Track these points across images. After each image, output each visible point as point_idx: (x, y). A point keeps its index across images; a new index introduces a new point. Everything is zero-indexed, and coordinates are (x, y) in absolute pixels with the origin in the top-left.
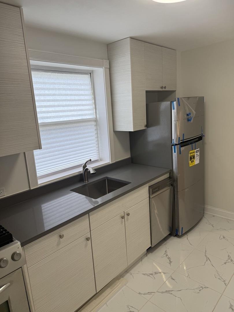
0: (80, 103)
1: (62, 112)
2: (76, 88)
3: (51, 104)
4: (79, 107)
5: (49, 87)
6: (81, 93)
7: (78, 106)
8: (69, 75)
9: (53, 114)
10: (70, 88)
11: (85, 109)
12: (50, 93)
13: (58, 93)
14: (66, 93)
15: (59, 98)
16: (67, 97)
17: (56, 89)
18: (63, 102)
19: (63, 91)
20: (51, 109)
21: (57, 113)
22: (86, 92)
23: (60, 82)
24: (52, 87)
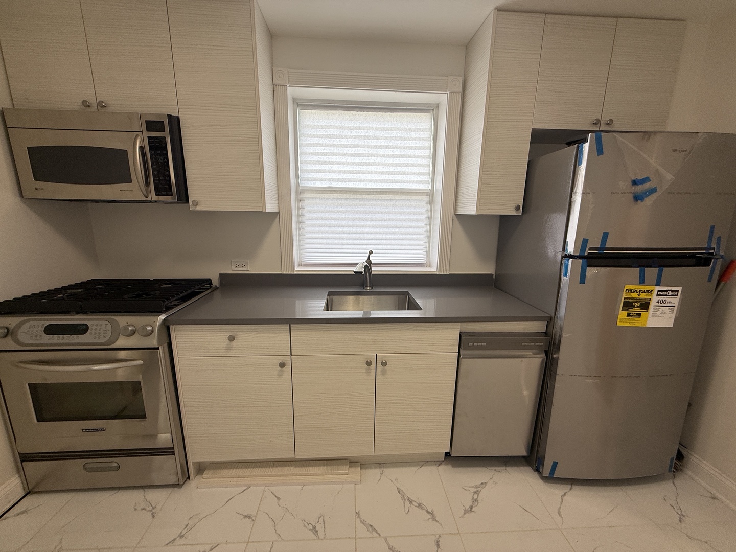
0: (403, 161)
1: (364, 173)
2: (399, 135)
3: (348, 161)
4: (398, 167)
5: (349, 134)
6: (407, 145)
7: (396, 166)
8: (389, 113)
9: (349, 176)
10: (386, 135)
11: (411, 172)
12: (349, 143)
13: (363, 144)
14: (379, 144)
15: (363, 152)
16: (379, 149)
17: (359, 137)
18: (370, 158)
19: (373, 141)
20: (346, 168)
21: (355, 175)
22: (418, 142)
23: (371, 126)
24: (354, 133)
